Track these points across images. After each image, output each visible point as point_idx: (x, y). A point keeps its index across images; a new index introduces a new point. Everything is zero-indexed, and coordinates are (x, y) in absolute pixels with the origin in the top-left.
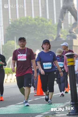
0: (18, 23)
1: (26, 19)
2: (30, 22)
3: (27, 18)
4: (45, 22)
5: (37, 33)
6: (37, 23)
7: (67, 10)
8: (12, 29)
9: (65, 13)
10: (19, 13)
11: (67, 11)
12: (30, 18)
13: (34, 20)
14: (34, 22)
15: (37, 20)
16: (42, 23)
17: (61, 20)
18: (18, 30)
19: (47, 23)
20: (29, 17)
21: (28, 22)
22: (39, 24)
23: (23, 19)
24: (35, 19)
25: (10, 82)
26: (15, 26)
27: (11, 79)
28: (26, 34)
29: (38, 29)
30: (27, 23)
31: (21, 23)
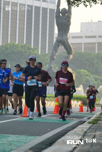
4: (31, 50)
5: (22, 61)
6: (23, 50)
7: (61, 43)
9: (58, 46)
11: (60, 45)
14: (21, 49)
15: (24, 48)
16: (29, 51)
17: (54, 53)
19: (33, 52)
21: (14, 49)
22: (26, 52)
29: (24, 57)
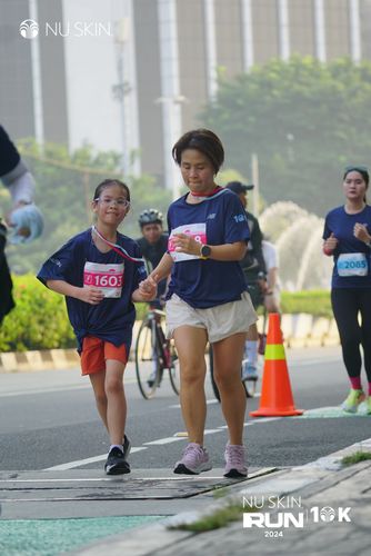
0: (253, 87)
1: (292, 69)
2: (308, 85)
3: (298, 66)
5: (342, 135)
6: (341, 87)
8: (226, 116)
10: (256, 40)
12: (311, 66)
13: (328, 74)
15: (344, 75)
18: (252, 119)
20: (307, 60)
22: (353, 94)
23: (277, 68)
24: (336, 71)
25: (323, 345)
26: (240, 102)
27: (309, 336)
28: (290, 137)
29: (345, 117)
30: (297, 87)
31: (267, 85)
